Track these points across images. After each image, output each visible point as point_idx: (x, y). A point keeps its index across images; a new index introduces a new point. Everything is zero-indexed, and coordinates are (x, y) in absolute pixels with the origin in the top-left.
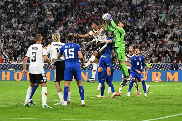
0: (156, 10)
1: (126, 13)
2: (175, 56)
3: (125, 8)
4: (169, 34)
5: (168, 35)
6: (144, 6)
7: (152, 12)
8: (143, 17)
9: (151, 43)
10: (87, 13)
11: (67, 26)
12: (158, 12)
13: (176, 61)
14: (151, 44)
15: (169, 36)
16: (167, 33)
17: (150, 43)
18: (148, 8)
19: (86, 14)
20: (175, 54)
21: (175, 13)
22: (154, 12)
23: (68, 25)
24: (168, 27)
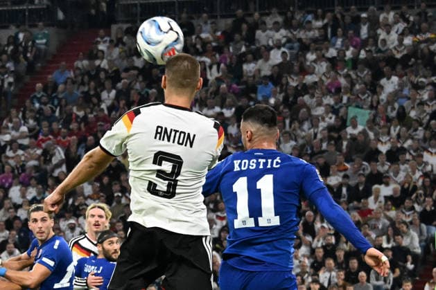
0: (336, 97)
1: (222, 108)
2: (410, 266)
3: (218, 88)
4: (387, 184)
5: (382, 187)
6: (290, 80)
7: (320, 104)
8: (287, 122)
9: (318, 218)
10: (75, 109)
11: (3, 160)
12: (341, 100)
13: (413, 284)
14: (318, 225)
15: (386, 191)
16: (380, 178)
17: (314, 221)
18: (305, 89)
19: (74, 116)
20: (410, 258)
21: (406, 103)
22: (329, 100)
23: (8, 158)
24: (381, 158)
